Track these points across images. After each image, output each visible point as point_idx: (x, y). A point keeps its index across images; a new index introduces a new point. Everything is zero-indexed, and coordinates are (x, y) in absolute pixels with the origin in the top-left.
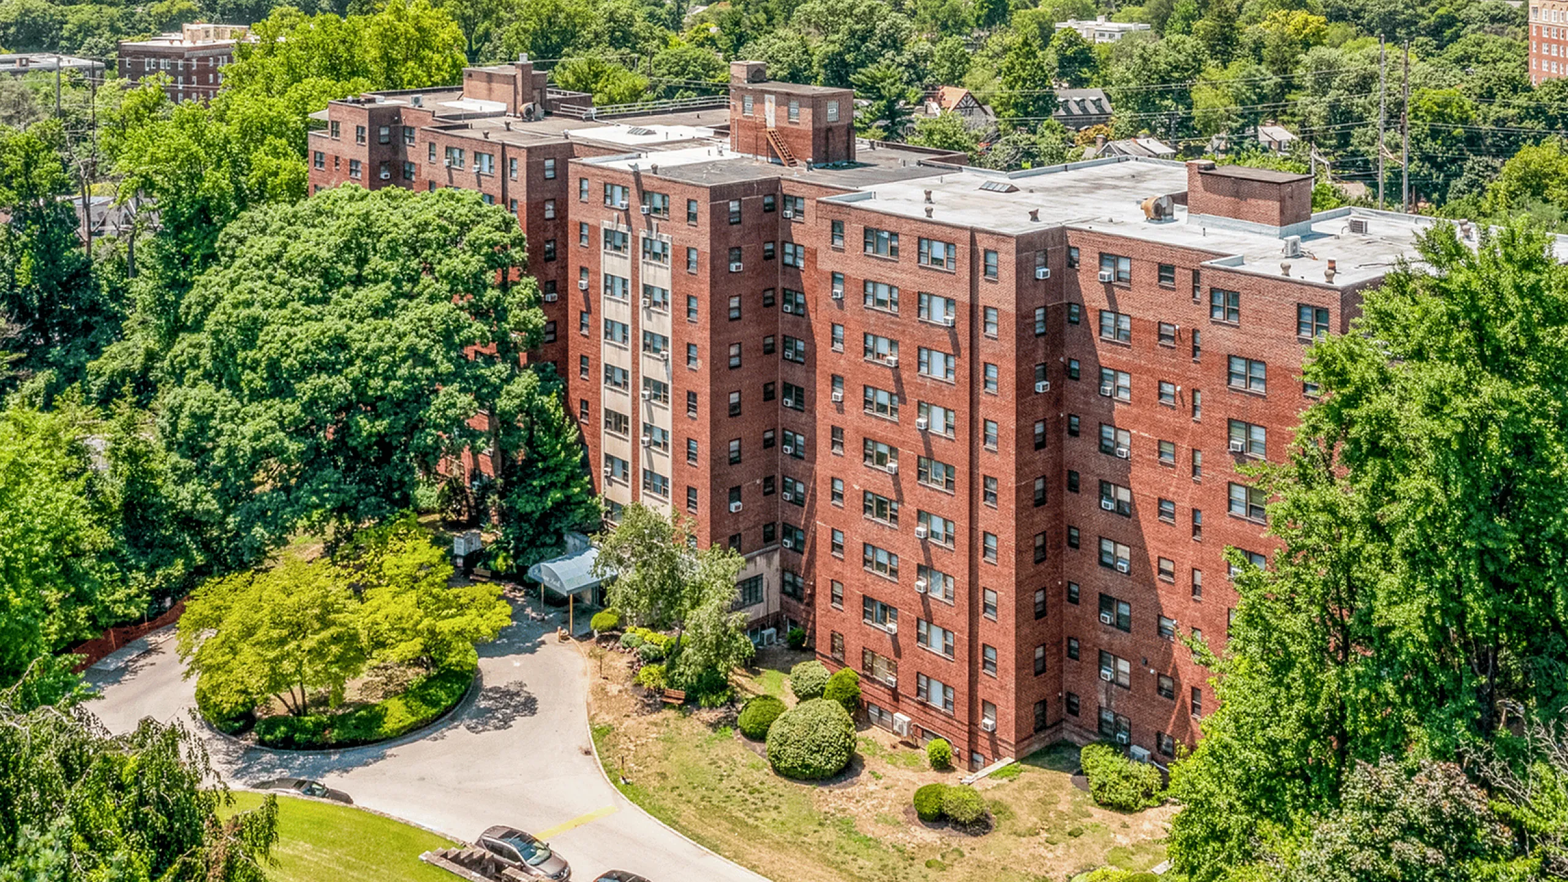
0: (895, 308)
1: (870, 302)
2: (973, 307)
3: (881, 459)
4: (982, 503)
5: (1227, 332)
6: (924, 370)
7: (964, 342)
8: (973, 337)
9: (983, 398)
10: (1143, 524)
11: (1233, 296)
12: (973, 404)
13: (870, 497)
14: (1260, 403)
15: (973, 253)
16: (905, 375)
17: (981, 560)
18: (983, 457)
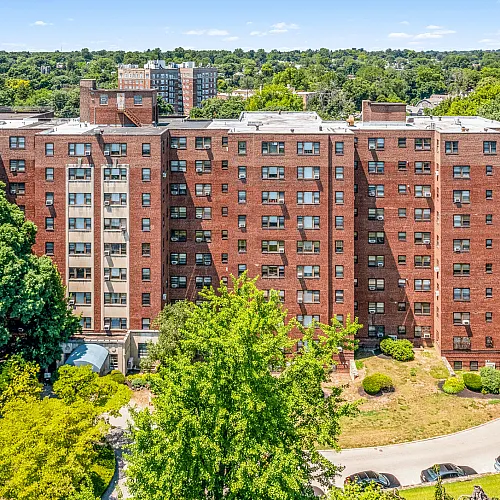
0: (282, 177)
1: (265, 176)
2: (330, 168)
3: (274, 248)
4: (334, 253)
5: (454, 157)
6: (300, 201)
7: (325, 184)
8: (330, 181)
9: (334, 207)
10: (391, 244)
11: (455, 143)
12: (330, 211)
13: (265, 267)
14: (468, 181)
15: (330, 144)
16: (288, 207)
17: (334, 278)
18: (335, 233)
